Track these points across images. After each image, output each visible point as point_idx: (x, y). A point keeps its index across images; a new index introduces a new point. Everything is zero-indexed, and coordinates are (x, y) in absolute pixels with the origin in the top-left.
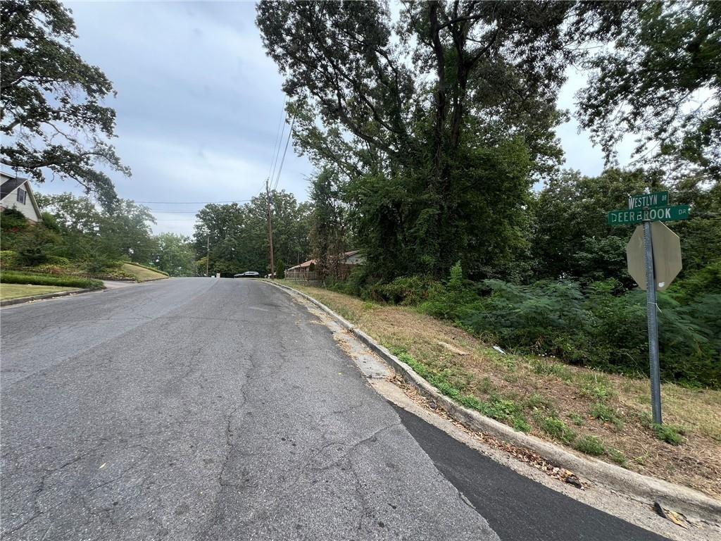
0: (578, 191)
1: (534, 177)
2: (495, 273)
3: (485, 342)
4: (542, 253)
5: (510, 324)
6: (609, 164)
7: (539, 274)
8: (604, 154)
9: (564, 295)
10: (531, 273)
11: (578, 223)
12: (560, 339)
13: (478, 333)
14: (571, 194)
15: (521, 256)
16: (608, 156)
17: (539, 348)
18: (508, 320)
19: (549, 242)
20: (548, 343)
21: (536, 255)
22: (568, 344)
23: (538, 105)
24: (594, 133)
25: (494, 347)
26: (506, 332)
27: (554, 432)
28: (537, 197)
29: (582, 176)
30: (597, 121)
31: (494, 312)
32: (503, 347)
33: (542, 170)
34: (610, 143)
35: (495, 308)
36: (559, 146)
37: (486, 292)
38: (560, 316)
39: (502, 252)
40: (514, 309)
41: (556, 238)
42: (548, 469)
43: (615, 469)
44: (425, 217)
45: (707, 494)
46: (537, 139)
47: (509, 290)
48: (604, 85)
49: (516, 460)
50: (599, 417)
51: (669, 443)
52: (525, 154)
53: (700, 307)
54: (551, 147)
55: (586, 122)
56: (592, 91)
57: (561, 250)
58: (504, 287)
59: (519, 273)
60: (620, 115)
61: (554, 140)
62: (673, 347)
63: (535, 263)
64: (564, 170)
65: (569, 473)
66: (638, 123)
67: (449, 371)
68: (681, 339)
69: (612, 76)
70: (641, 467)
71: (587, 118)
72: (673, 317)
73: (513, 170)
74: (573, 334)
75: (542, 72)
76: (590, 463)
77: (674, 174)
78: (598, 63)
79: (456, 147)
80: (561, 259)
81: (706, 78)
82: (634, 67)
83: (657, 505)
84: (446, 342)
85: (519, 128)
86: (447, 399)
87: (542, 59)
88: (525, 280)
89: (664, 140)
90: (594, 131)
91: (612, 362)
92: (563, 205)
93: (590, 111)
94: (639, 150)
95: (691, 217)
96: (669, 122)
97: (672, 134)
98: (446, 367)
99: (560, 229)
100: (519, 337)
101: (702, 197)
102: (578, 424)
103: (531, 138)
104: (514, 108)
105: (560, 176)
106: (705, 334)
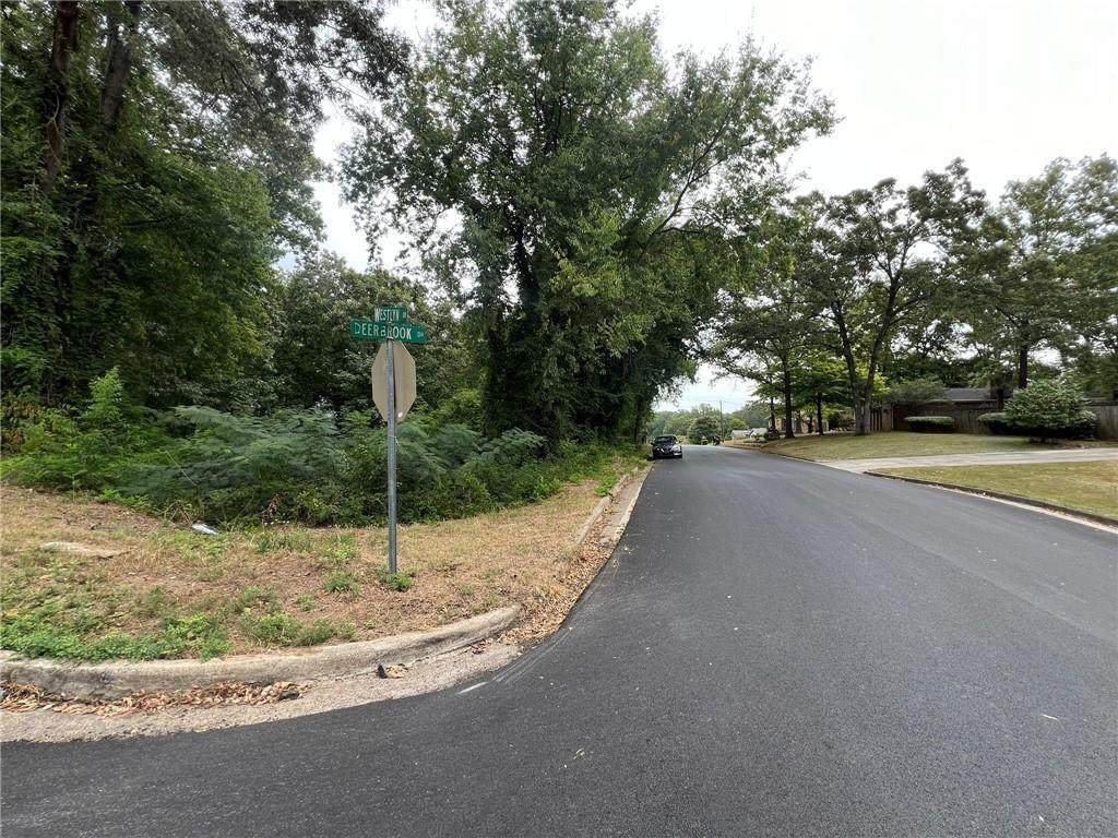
0: (342, 287)
1: (281, 247)
2: (209, 395)
3: (175, 520)
4: (292, 367)
5: (227, 482)
6: (373, 260)
7: (286, 400)
8: (369, 246)
9: (312, 430)
10: (274, 397)
11: (341, 330)
12: (305, 494)
13: (161, 507)
14: (335, 289)
15: (258, 369)
16: (372, 250)
17: (274, 513)
18: (224, 475)
19: (302, 353)
20: (288, 502)
21: (282, 370)
22: (314, 500)
23: (288, 134)
24: (358, 214)
25: (195, 527)
26: (218, 496)
27: (274, 636)
28: (285, 283)
29: (348, 268)
30: (361, 198)
31: (199, 465)
32: (211, 523)
33: (294, 239)
34: (375, 234)
35: (199, 456)
36: (318, 212)
37: (186, 430)
38: (307, 461)
39: (219, 359)
40: (235, 455)
41: (312, 348)
42: (254, 696)
43: (341, 649)
44: (13, 255)
45: (422, 631)
46: (286, 188)
47: (227, 424)
48: (370, 155)
49: (198, 711)
50: (334, 589)
51: (400, 591)
52: (264, 203)
53: (444, 438)
54: (306, 210)
55: (350, 194)
56: (356, 154)
57: (319, 365)
58: (217, 421)
59: (254, 397)
60: (385, 202)
61: (312, 201)
62: (421, 483)
63: (280, 381)
64: (326, 251)
65: (284, 684)
66: (402, 220)
67: (61, 601)
68: (427, 473)
69: (379, 146)
70: (371, 631)
71: (350, 188)
72: (421, 450)
73: (241, 222)
74: (321, 484)
75: (290, 84)
76: (313, 656)
77: (435, 294)
78: (363, 119)
79: (113, 129)
80: (320, 379)
81: (456, 201)
82: (399, 149)
83: (380, 668)
84: (69, 538)
85: (256, 156)
86: (44, 664)
87: (290, 63)
88: (264, 409)
89: (424, 252)
90: (358, 210)
91: (365, 513)
92: (323, 301)
93: (353, 180)
94: (403, 255)
95: (445, 343)
96: (429, 233)
97: (431, 248)
98: (53, 593)
99: (317, 335)
100: (241, 500)
101: (454, 325)
102: (307, 609)
103: (275, 185)
104: (246, 116)
105: (319, 258)
106: (445, 466)
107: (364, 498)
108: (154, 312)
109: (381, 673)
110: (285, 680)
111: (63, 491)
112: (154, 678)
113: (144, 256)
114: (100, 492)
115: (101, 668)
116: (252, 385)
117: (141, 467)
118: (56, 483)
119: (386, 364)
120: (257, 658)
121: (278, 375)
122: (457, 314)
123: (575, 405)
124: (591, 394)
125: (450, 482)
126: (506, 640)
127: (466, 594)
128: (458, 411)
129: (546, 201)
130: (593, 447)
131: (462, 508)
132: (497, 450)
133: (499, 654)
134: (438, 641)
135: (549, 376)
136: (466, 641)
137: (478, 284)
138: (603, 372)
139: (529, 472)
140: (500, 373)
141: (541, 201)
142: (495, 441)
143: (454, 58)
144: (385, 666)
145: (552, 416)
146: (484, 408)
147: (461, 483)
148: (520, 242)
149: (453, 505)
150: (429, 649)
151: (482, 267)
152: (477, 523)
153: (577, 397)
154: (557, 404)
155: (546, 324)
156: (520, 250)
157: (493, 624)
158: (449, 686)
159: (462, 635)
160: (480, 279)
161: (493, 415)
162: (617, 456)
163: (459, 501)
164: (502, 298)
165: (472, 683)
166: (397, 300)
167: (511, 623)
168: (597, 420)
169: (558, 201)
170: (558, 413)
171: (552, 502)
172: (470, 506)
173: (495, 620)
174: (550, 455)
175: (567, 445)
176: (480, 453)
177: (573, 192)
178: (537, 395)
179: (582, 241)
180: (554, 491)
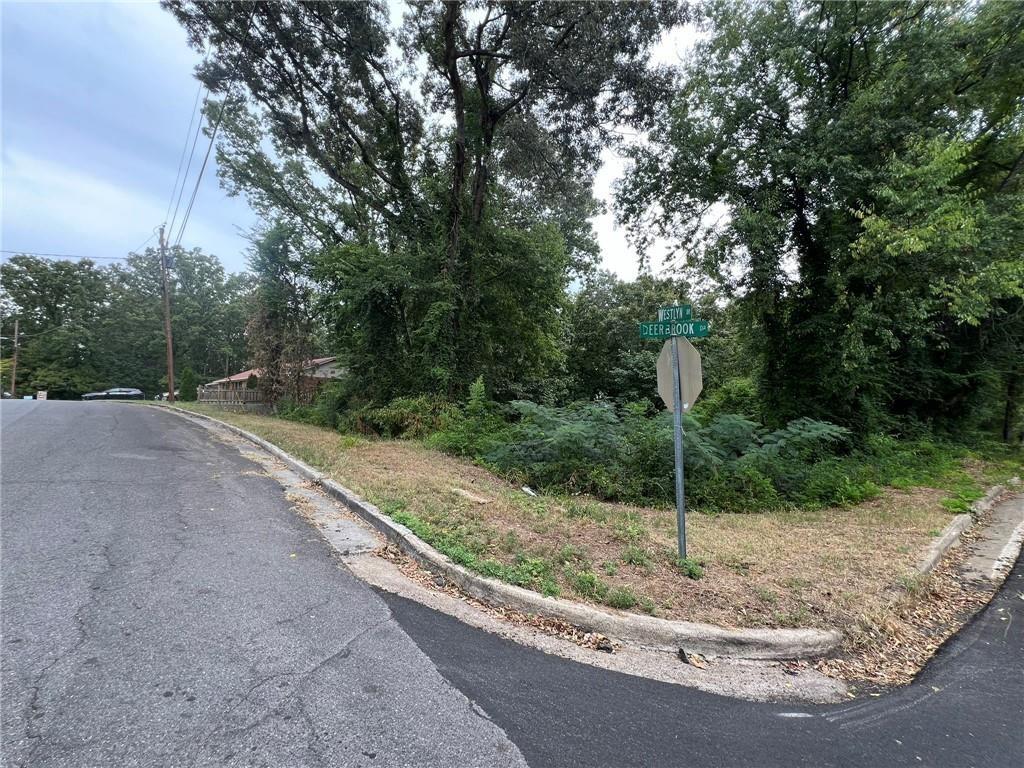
0: (614, 297)
1: (570, 275)
2: (527, 392)
3: (512, 482)
4: (578, 367)
5: (542, 457)
6: (643, 269)
7: (575, 394)
8: (639, 257)
9: (599, 419)
10: (566, 392)
11: (614, 334)
12: (596, 472)
13: (504, 472)
14: (608, 300)
15: (556, 372)
16: (641, 260)
17: (573, 485)
18: (540, 452)
19: (585, 355)
20: (583, 477)
21: (571, 370)
22: (603, 478)
23: (574, 187)
24: (629, 232)
25: (524, 489)
26: (537, 467)
27: (586, 590)
28: (574, 300)
29: (619, 280)
30: (632, 218)
31: (524, 443)
32: (534, 488)
33: (579, 266)
34: (644, 246)
35: (525, 437)
36: (595, 241)
37: (514, 418)
38: (595, 445)
39: (533, 365)
40: (547, 437)
41: (592, 351)
42: (579, 638)
43: (645, 620)
44: (437, 313)
45: (721, 627)
46: (573, 229)
47: (541, 414)
48: (638, 179)
49: (543, 635)
50: (631, 562)
51: (692, 578)
52: (560, 244)
53: (717, 428)
54: (587, 241)
55: (622, 218)
56: (627, 183)
57: (597, 365)
58: (535, 411)
59: (553, 392)
60: (652, 216)
61: (591, 233)
62: (696, 471)
63: (570, 380)
64: (601, 271)
65: (601, 636)
66: (668, 228)
67: (464, 529)
68: (702, 462)
69: (645, 171)
70: (668, 611)
71: (622, 213)
72: (696, 440)
73: (547, 263)
74: (608, 465)
75: (578, 149)
76: (621, 619)
77: (698, 288)
78: (633, 153)
79: (478, 223)
80: (598, 375)
81: (722, 193)
82: (664, 166)
83: (681, 651)
84: (463, 487)
85: (554, 212)
86: (460, 569)
87: (578, 133)
88: (560, 401)
89: (689, 250)
90: (629, 229)
91: (645, 494)
92: (600, 311)
93: (625, 206)
94: (668, 258)
95: (710, 334)
96: (693, 232)
97: (696, 246)
98: (460, 523)
99: (596, 340)
100: (551, 473)
101: (719, 314)
102: (611, 574)
103: (567, 227)
104: (548, 185)
105: (597, 277)
106: (721, 456)
107: (643, 481)
108: (497, 336)
109: (682, 656)
110: (600, 632)
111: (458, 455)
112: (518, 600)
113: (494, 300)
114: (474, 458)
115: (489, 581)
116: (552, 383)
117: (493, 442)
118: (454, 451)
119: (670, 359)
120: (579, 606)
121: (568, 374)
122: (722, 303)
123: (891, 390)
124: (918, 377)
125: (727, 474)
126: (825, 669)
127: (766, 600)
128: (729, 400)
129: (837, 159)
130: (925, 444)
131: (743, 501)
132: (782, 442)
133: (822, 684)
134: (739, 643)
135: (850, 358)
136: (773, 654)
137: (750, 269)
138: (944, 346)
139: (826, 470)
140: (779, 358)
141: (830, 160)
142: (779, 432)
143: (715, 61)
144: (687, 651)
145: (856, 406)
146: (761, 396)
147: (740, 475)
148: (799, 213)
149: (731, 498)
150: (731, 649)
151: (753, 251)
152: (764, 520)
153: (893, 380)
154: (865, 389)
155: (842, 298)
156: (801, 223)
157: (806, 645)
158: (761, 699)
159: (767, 645)
160: (753, 263)
161: (774, 404)
162: (971, 457)
163: (739, 494)
164: (780, 278)
165: (793, 709)
166: (663, 299)
167: (830, 652)
168: (927, 409)
169: (855, 153)
170: (866, 402)
171: (866, 510)
172: (753, 501)
173: (809, 640)
174: (856, 452)
175: (880, 440)
176: (761, 445)
177: (878, 137)
178: (833, 380)
179: (896, 188)
180: (867, 497)
